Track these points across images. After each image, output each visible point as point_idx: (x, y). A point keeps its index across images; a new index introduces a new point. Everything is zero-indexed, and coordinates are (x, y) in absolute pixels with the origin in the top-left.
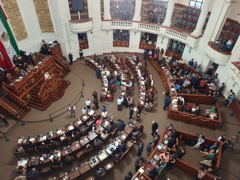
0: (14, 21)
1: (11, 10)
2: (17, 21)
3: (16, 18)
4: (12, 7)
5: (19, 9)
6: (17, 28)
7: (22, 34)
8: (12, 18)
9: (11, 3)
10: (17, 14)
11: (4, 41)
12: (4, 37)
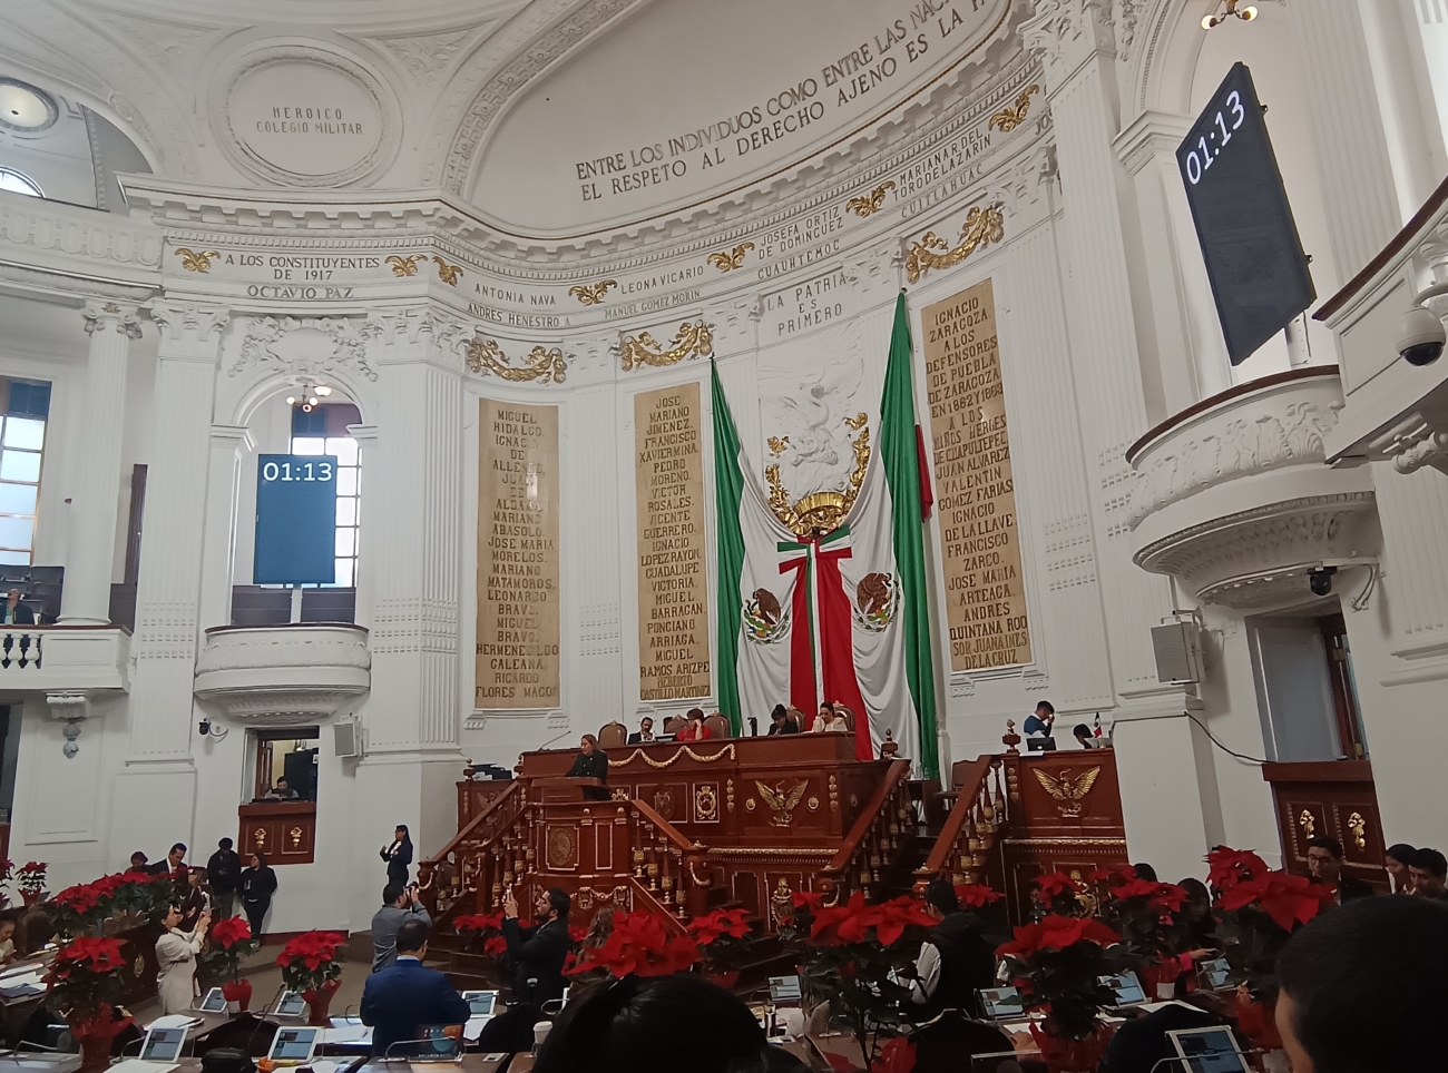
0: (967, 525)
1: (966, 460)
2: (983, 530)
3: (982, 510)
4: (977, 438)
5: (1007, 448)
6: (971, 572)
7: (995, 619)
8: (962, 508)
9: (976, 419)
10: (994, 483)
11: (868, 627)
12: (872, 600)
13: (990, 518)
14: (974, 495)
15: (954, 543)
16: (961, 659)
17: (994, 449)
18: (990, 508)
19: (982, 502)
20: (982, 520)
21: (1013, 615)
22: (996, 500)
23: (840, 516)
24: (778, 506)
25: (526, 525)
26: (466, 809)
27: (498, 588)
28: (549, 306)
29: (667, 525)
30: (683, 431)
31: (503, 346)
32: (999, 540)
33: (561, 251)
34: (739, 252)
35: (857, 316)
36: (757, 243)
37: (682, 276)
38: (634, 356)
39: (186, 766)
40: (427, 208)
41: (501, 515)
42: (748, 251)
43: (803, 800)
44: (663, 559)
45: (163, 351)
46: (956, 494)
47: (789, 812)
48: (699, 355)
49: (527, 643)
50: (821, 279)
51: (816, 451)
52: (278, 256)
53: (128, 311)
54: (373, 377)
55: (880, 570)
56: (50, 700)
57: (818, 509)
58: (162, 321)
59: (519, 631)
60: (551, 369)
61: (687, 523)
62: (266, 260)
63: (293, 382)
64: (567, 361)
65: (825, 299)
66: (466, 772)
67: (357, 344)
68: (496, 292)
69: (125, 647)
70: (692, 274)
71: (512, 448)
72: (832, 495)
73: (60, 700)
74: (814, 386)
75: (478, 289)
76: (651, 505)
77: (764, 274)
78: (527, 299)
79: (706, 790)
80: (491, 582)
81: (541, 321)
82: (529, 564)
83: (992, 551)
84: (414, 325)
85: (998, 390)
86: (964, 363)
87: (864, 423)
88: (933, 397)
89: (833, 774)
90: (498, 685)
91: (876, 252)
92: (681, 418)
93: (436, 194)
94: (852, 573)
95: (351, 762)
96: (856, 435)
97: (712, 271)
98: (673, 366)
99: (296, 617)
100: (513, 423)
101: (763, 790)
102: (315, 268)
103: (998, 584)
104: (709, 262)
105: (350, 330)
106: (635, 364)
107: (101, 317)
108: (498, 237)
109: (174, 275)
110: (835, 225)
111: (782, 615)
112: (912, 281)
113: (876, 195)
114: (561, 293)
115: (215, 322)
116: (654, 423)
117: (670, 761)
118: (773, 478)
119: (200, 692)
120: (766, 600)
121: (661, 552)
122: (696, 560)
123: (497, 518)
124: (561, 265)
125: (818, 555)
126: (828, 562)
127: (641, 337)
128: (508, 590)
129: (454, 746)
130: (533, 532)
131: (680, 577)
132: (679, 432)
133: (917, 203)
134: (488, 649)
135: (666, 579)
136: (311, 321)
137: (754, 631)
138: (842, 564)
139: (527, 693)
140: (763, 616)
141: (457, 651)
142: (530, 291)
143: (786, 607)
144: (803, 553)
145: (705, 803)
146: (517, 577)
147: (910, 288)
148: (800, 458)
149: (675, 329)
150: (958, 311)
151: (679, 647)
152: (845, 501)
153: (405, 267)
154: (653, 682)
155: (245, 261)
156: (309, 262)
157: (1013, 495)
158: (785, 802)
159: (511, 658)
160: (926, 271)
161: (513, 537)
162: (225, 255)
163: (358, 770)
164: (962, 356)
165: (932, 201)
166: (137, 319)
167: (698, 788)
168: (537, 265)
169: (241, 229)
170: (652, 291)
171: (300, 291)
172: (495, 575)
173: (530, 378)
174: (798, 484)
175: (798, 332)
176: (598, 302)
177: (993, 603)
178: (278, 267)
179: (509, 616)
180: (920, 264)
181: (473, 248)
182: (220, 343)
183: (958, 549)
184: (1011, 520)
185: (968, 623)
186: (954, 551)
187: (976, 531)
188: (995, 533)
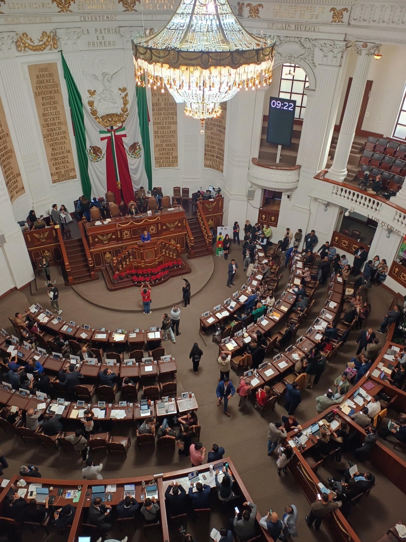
0: (162, 130)
1: (162, 112)
2: (167, 132)
3: (167, 127)
4: (167, 107)
5: (176, 112)
6: (162, 143)
7: (168, 156)
8: (160, 126)
9: (167, 101)
10: (171, 121)
12: (133, 150)
13: (169, 130)
14: (164, 123)
15: (157, 135)
16: (158, 165)
17: (172, 111)
18: (169, 128)
19: (167, 125)
20: (166, 130)
21: (174, 155)
22: (171, 126)
24: (94, 116)
29: (52, 122)
30: (52, 84)
32: (171, 136)
34: (68, 2)
35: (123, 50)
37: (40, 6)
38: (22, 45)
42: (72, 3)
43: (177, 224)
44: (52, 135)
46: (158, 121)
47: (173, 227)
48: (53, 48)
49: (12, 176)
50: (106, 28)
59: (9, 173)
61: (59, 121)
65: (108, 37)
70: (45, 6)
76: (44, 115)
77: (82, 19)
79: (152, 227)
82: (4, 145)
83: (169, 139)
87: (126, 91)
89: (185, 219)
90: (11, 194)
92: (50, 78)
94: (127, 142)
96: (123, 95)
97: (55, 7)
98: (41, 52)
103: (170, 147)
104: (52, 2)
106: (23, 49)
113: (133, 2)
117: (142, 223)
118: (91, 105)
121: (51, 132)
125: (115, 136)
126: (119, 139)
127: (23, 35)
130: (1, 132)
131: (60, 141)
132: (50, 84)
138: (123, 138)
139: (17, 193)
143: (104, 151)
144: (109, 135)
146: (3, 152)
148: (101, 99)
149: (40, 34)
151: (63, 165)
154: (56, 177)
157: (177, 126)
159: (10, 183)
174: (103, 109)
175: (97, 48)
177: (168, 152)
179: (6, 168)
183: (158, 137)
184: (175, 132)
185: (160, 156)
186: (157, 137)
187: (165, 133)
188: (170, 134)
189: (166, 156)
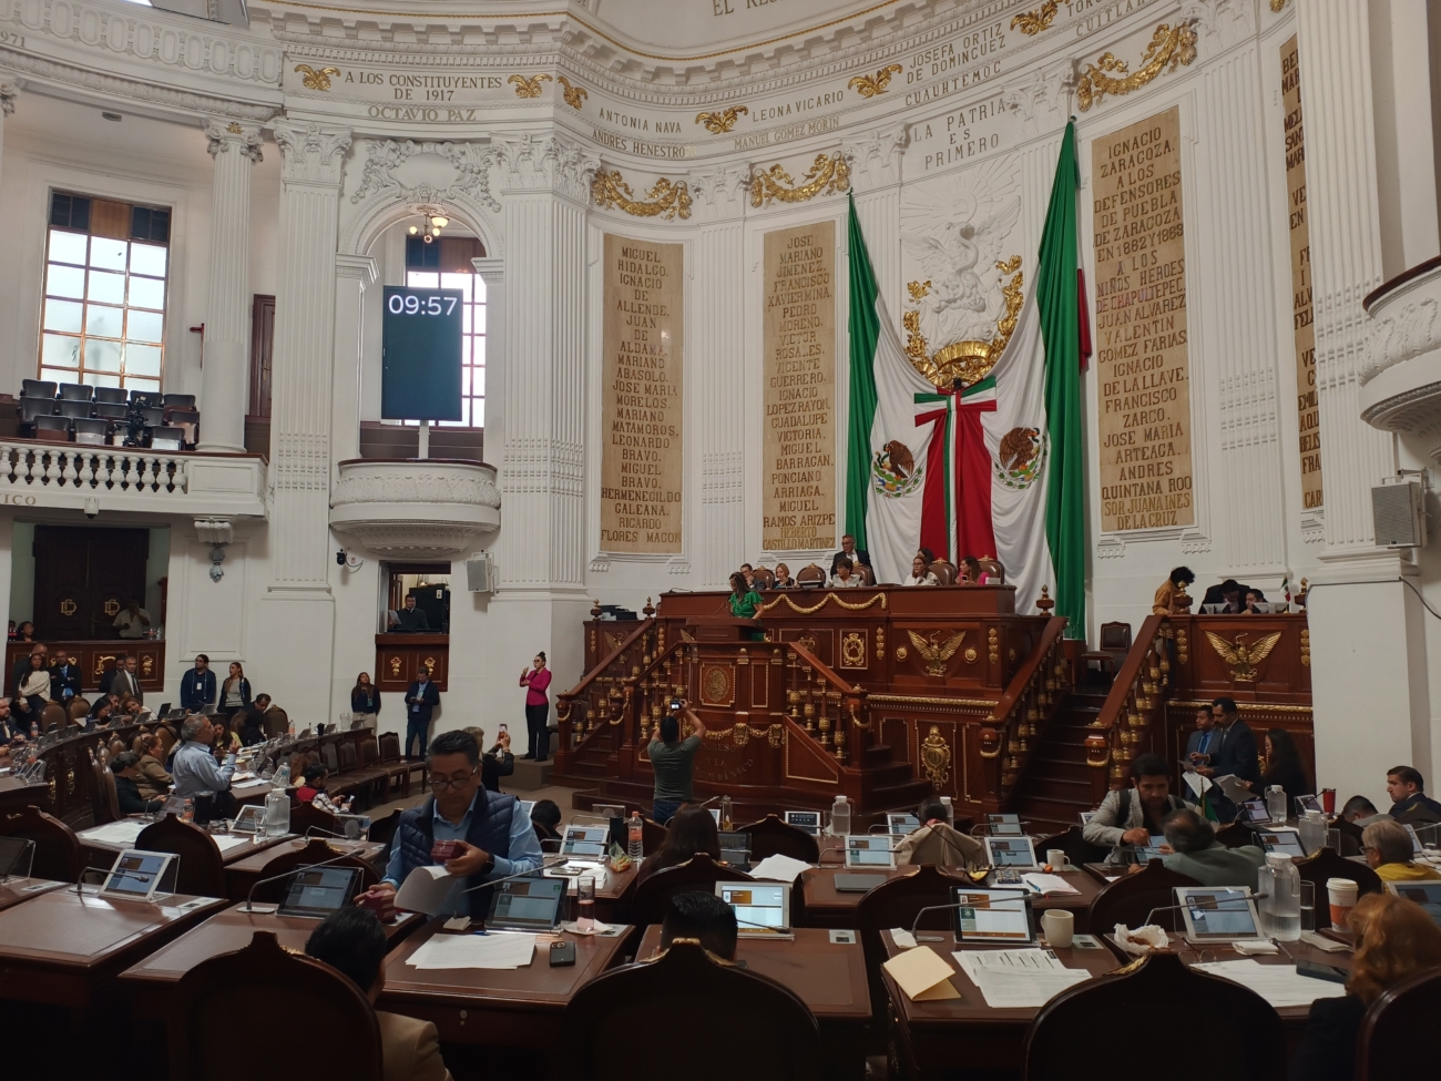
0: (1130, 379)
1: (1133, 309)
2: (1148, 383)
3: (1148, 363)
4: (1148, 285)
5: (1184, 296)
6: (1131, 429)
7: (1155, 479)
8: (1124, 361)
9: (1149, 263)
10: (1165, 334)
11: (1010, 484)
12: (1015, 457)
13: (1157, 372)
14: (1140, 347)
15: (1113, 397)
16: (1113, 519)
17: (1168, 296)
18: (1157, 362)
19: (1150, 354)
20: (1148, 374)
21: (1176, 474)
22: (1165, 353)
23: (984, 367)
24: (915, 356)
25: (650, 370)
26: (593, 648)
27: (622, 433)
28: (674, 135)
29: (795, 374)
30: (815, 273)
31: (627, 177)
32: (1166, 395)
33: (689, 73)
34: (884, 75)
35: (1016, 148)
36: (906, 63)
37: (819, 103)
38: (764, 191)
39: (325, 595)
40: (553, 22)
41: (625, 358)
42: (894, 75)
43: (960, 651)
44: (790, 408)
45: (286, 174)
46: (1119, 346)
47: (943, 662)
48: (836, 191)
49: (650, 489)
50: (977, 106)
51: (962, 297)
52: (398, 74)
53: (250, 131)
54: (496, 206)
55: (1028, 424)
56: (197, 524)
57: (959, 360)
58: (284, 143)
59: (642, 476)
60: (676, 204)
61: (816, 372)
62: (386, 80)
63: (414, 210)
64: (691, 193)
65: (979, 129)
66: (593, 612)
67: (480, 171)
68: (620, 118)
69: (264, 475)
70: (831, 100)
71: (636, 288)
72: (977, 345)
73: (206, 525)
74: (964, 226)
75: (602, 114)
76: (779, 352)
77: (912, 100)
78: (652, 126)
79: (854, 637)
80: (615, 427)
81: (666, 150)
82: (654, 410)
83: (1156, 407)
84: (539, 152)
85: (1177, 231)
86: (1139, 201)
87: (1017, 267)
88: (1100, 240)
89: (994, 627)
90: (622, 529)
91: (1044, 76)
92: (814, 260)
93: (564, 6)
94: (995, 428)
95: (483, 598)
96: (1008, 280)
97: (853, 97)
98: (805, 203)
99: (423, 453)
100: (638, 261)
101: (915, 639)
102: (436, 88)
103: (1162, 442)
104: (850, 87)
105: (472, 157)
106: (765, 199)
107: (225, 138)
108: (624, 56)
109: (295, 94)
110: (997, 44)
111: (916, 468)
112: (1084, 108)
113: (1048, 10)
114: (687, 119)
115: (337, 145)
116: (783, 265)
117: (816, 607)
118: (912, 325)
119: (336, 523)
120: (898, 453)
121: (787, 401)
122: (825, 410)
123: (621, 360)
124: (688, 88)
125: (960, 408)
126: (970, 416)
127: (773, 170)
128: (632, 435)
129: (580, 586)
130: (657, 376)
131: (807, 427)
132: (810, 275)
133: (1096, 19)
134: (613, 494)
135: (792, 429)
136: (432, 146)
137: (884, 484)
138: (985, 418)
139: (650, 538)
140: (892, 470)
141: (584, 494)
142: (653, 116)
143: (921, 461)
144: (942, 405)
145: (853, 648)
146: (641, 423)
147: (1081, 117)
148: (943, 303)
149: (810, 161)
150: (1135, 142)
151: (804, 499)
152: (992, 350)
153: (528, 88)
154: (776, 533)
155: (365, 79)
156: (429, 80)
157: (1186, 347)
158: (939, 652)
159: (634, 504)
160: (1101, 97)
161: (637, 381)
162: (344, 71)
163: (489, 605)
164: (1138, 193)
165: (1113, 16)
166: (260, 140)
167: (846, 635)
168: (663, 88)
169: (360, 43)
170: (786, 119)
171: (421, 112)
172: (620, 420)
173: (653, 214)
174: (937, 333)
175: (947, 166)
176: (726, 131)
177: (1154, 461)
178: (398, 86)
179: (633, 462)
180: (1094, 88)
181: (598, 68)
182: (343, 167)
183: (1117, 404)
184: (1182, 374)
185: (1123, 483)
186: (1112, 405)
187: (1141, 385)
188: (1163, 387)
189: (1145, 481)
